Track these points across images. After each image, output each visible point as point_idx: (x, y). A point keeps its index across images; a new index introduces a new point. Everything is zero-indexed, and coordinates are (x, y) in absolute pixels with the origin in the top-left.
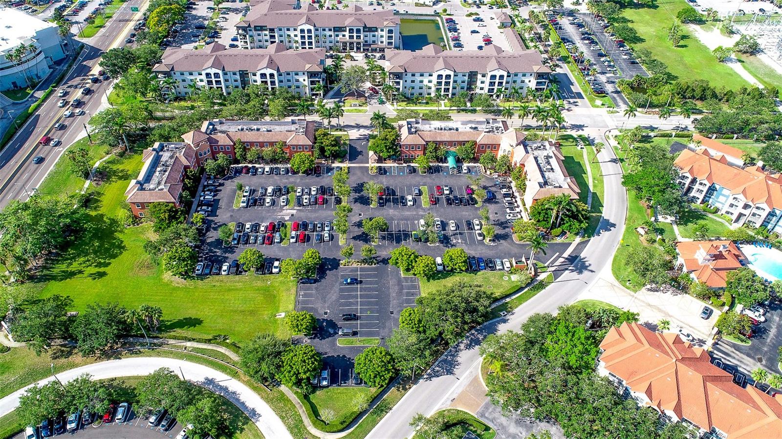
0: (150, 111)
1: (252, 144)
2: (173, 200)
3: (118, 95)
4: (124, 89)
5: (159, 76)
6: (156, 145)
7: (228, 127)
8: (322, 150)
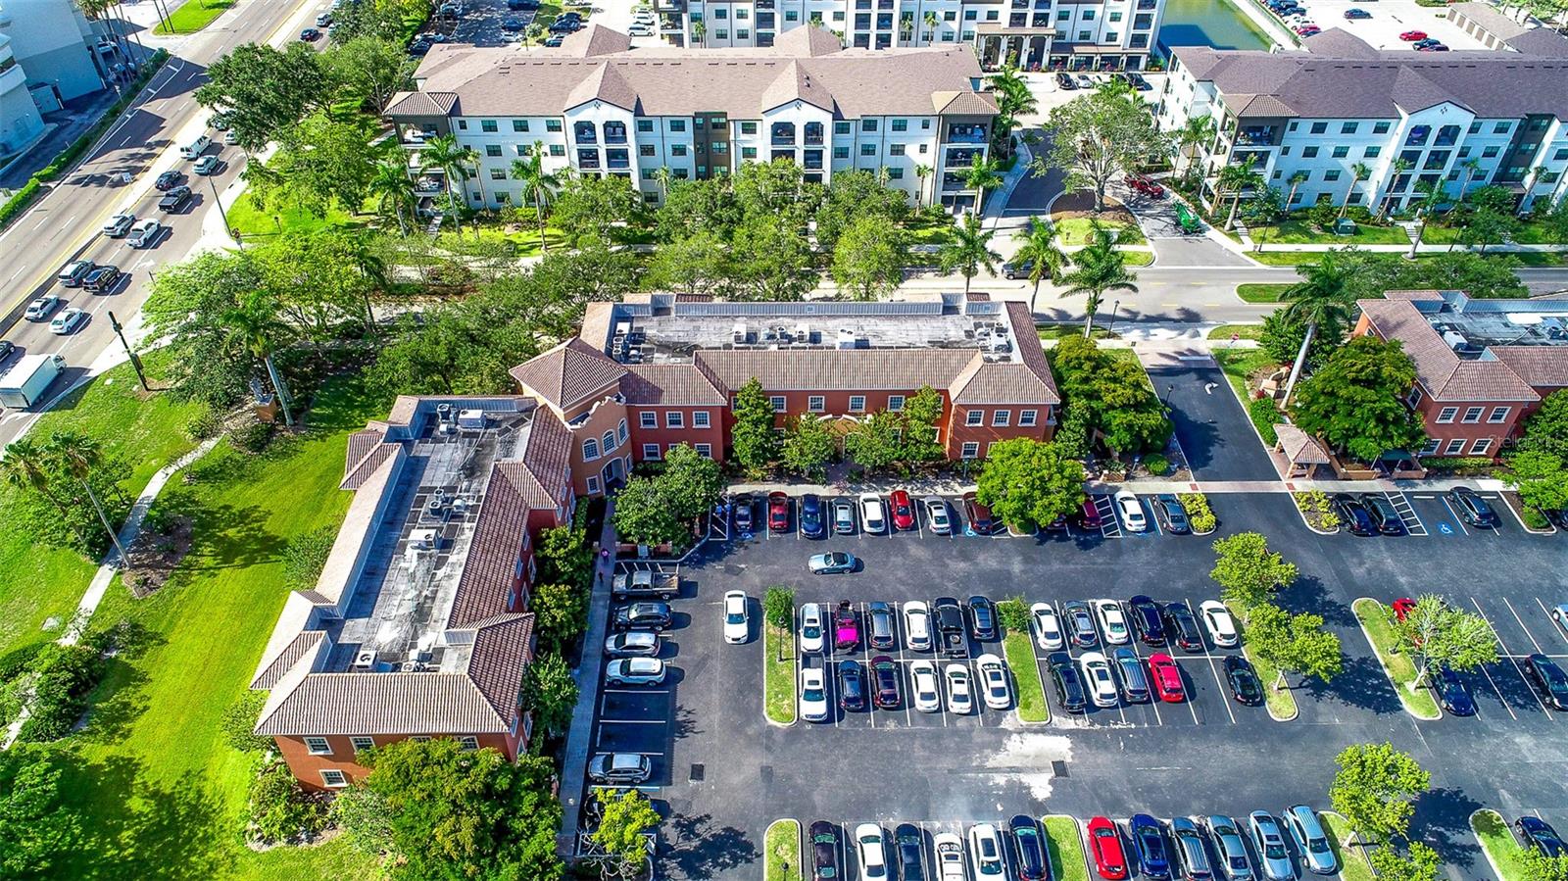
0: (375, 260)
1: (798, 400)
2: (497, 725)
3: (260, 206)
4: (280, 181)
5: (408, 135)
6: (405, 409)
7: (689, 326)
8: (1095, 424)
